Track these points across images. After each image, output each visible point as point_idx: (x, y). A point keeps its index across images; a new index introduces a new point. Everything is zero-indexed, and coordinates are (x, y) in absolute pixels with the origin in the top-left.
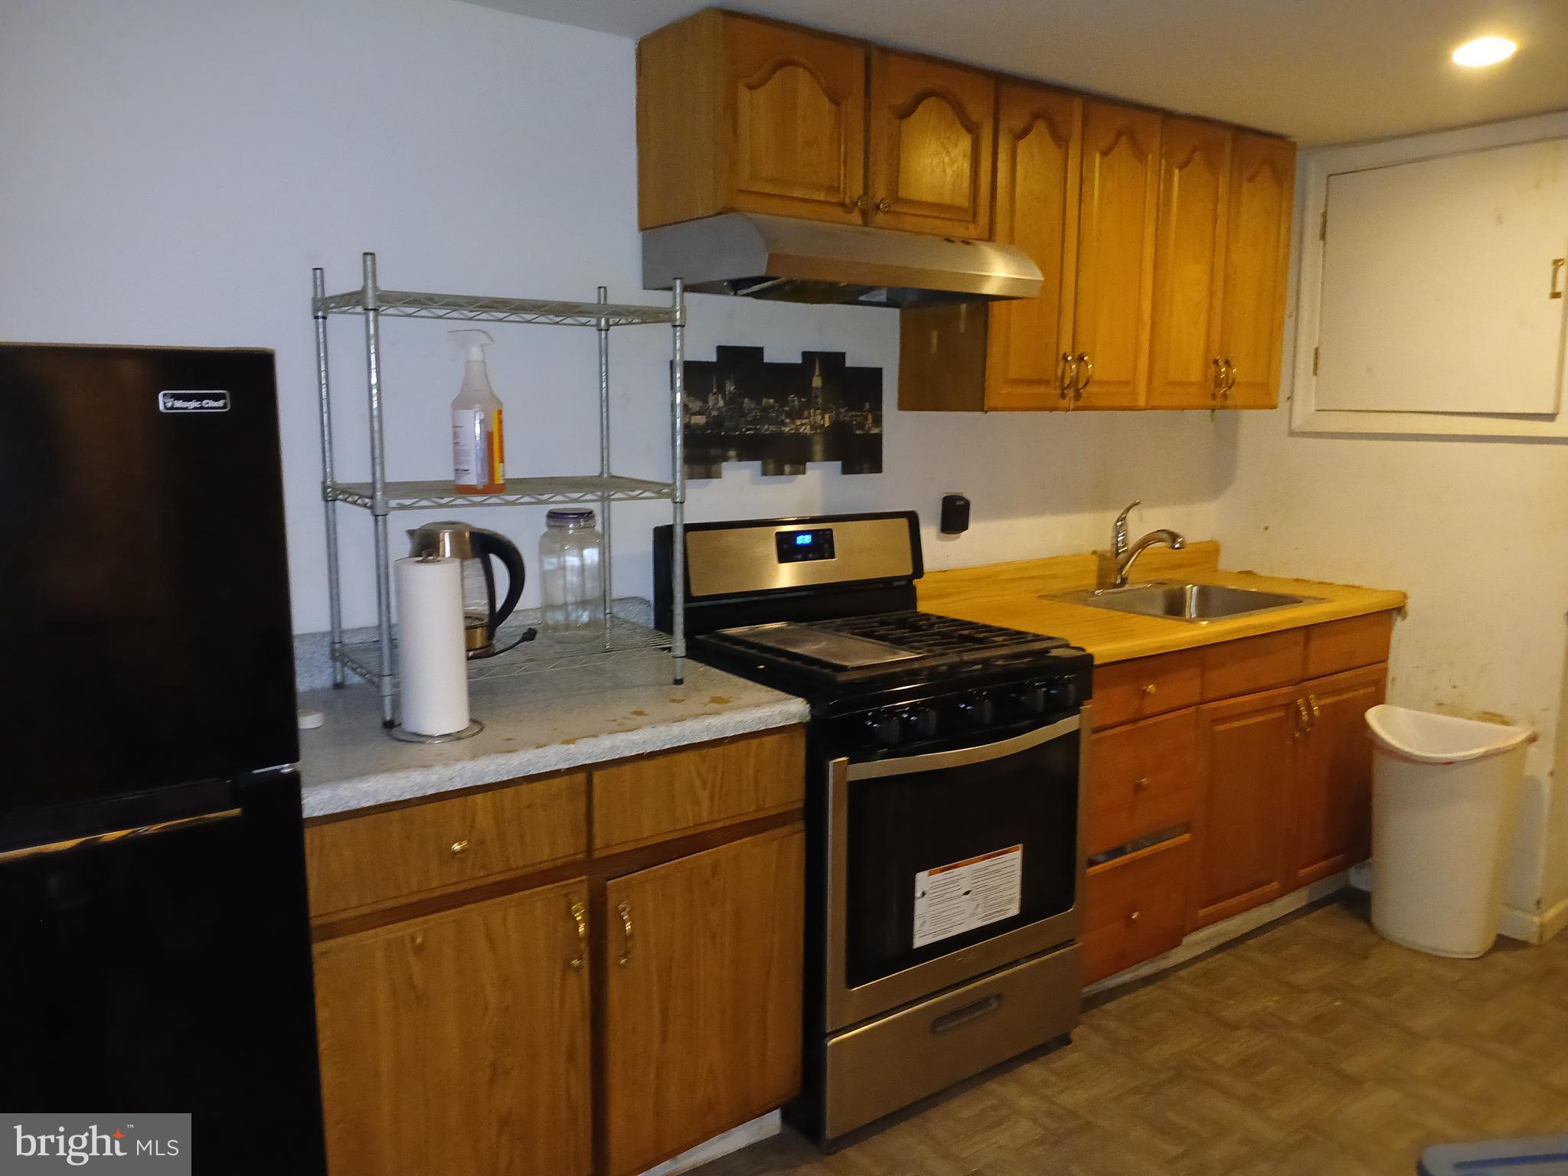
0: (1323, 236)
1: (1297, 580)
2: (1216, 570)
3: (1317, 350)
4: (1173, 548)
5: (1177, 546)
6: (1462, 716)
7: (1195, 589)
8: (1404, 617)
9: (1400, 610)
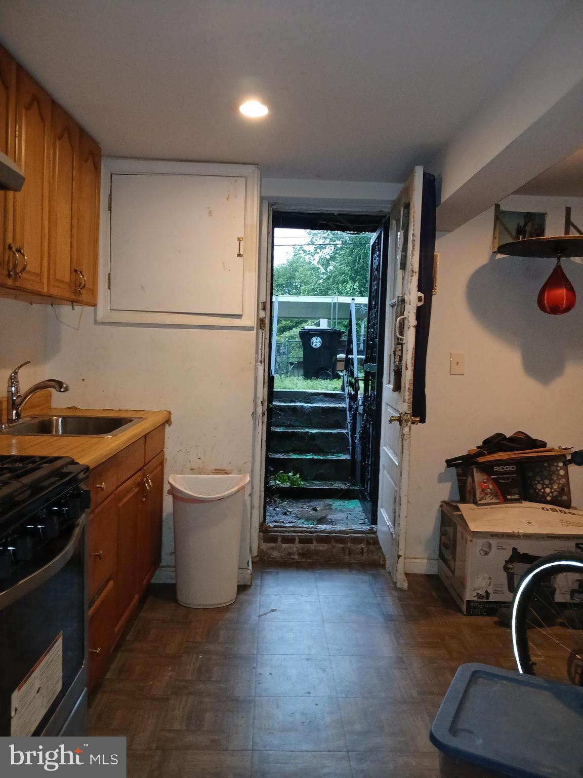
0: (110, 209)
1: (104, 409)
2: (51, 408)
3: (109, 274)
4: (61, 391)
5: (62, 390)
6: (205, 473)
7: (60, 420)
8: (170, 425)
9: (168, 421)
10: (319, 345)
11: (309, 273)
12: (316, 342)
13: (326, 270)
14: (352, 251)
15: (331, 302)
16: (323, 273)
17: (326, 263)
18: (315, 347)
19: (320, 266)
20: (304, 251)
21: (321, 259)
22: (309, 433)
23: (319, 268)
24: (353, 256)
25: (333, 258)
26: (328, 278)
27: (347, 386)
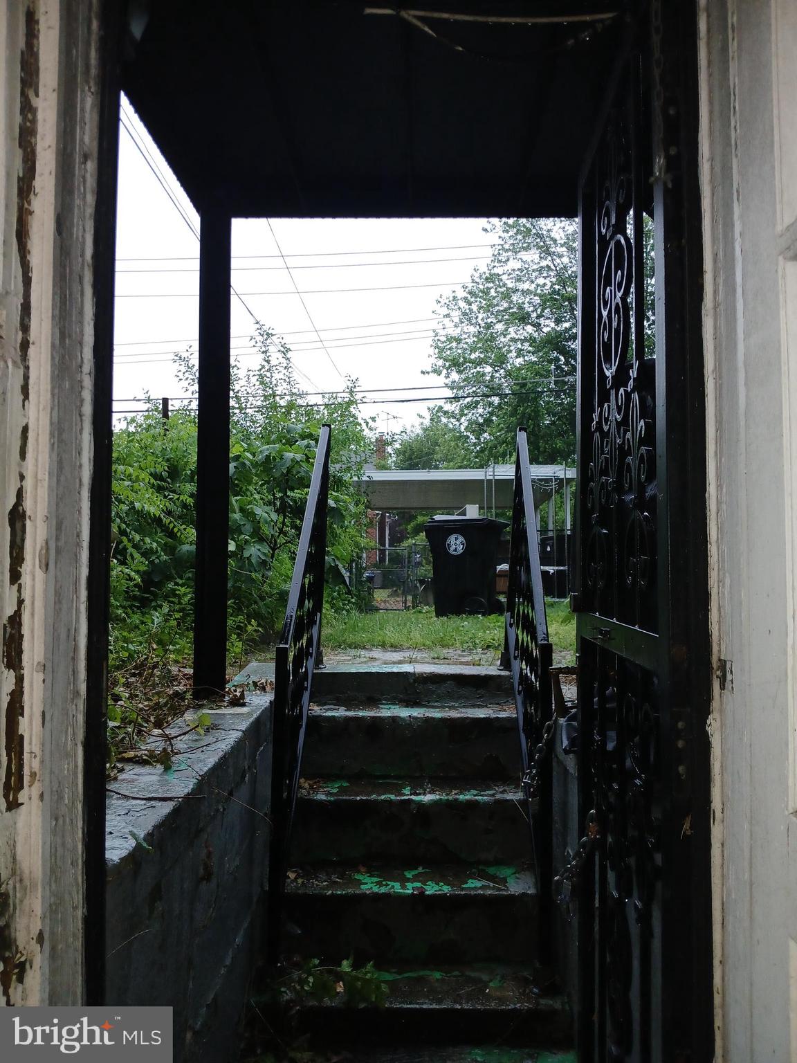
10: (460, 549)
11: (453, 444)
12: (456, 544)
13: (478, 439)
14: (515, 410)
15: (483, 478)
16: (475, 444)
17: (478, 429)
18: (454, 553)
19: (469, 434)
20: (446, 413)
21: (471, 422)
22: (413, 806)
23: (468, 437)
24: (518, 417)
25: (488, 422)
26: (482, 451)
27: (515, 658)
